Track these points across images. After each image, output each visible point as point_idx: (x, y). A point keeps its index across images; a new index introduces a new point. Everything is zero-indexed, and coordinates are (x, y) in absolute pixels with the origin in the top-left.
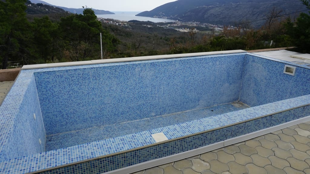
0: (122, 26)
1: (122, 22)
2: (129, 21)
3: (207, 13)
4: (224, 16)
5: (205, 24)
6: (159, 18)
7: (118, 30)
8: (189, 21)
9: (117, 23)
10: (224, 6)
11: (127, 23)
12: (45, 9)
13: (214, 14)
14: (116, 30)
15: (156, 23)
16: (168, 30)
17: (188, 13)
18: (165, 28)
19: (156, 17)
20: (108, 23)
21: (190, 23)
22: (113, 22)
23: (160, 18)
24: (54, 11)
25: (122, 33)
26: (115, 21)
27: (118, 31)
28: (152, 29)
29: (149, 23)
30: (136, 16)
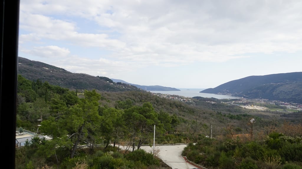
0: (186, 102)
1: (187, 98)
2: (193, 98)
3: (275, 91)
4: (296, 94)
5: (275, 101)
6: (223, 94)
7: (182, 106)
8: (256, 98)
9: (182, 99)
10: (296, 83)
11: (191, 99)
12: (122, 87)
13: (284, 91)
14: (179, 106)
15: (220, 100)
16: (233, 107)
17: (254, 90)
18: (229, 105)
19: (220, 94)
20: (173, 98)
21: (257, 100)
22: (178, 98)
23: (225, 94)
24: (129, 88)
25: (185, 110)
26: (180, 97)
27: (182, 108)
28: (216, 105)
29: (213, 99)
30: (200, 92)
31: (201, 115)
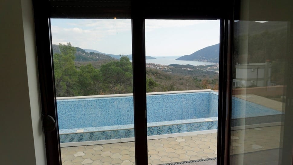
0: (162, 70)
1: (163, 66)
2: (169, 65)
6: (199, 61)
7: (158, 73)
9: (158, 67)
11: (167, 66)
12: (95, 57)
14: (156, 73)
15: (196, 66)
16: (208, 73)
18: (205, 71)
19: (196, 61)
20: (149, 67)
22: (154, 66)
23: (200, 61)
24: (103, 58)
25: (161, 77)
26: (156, 65)
27: (158, 75)
28: (192, 72)
29: (189, 66)
30: (176, 60)
31: (177, 81)
